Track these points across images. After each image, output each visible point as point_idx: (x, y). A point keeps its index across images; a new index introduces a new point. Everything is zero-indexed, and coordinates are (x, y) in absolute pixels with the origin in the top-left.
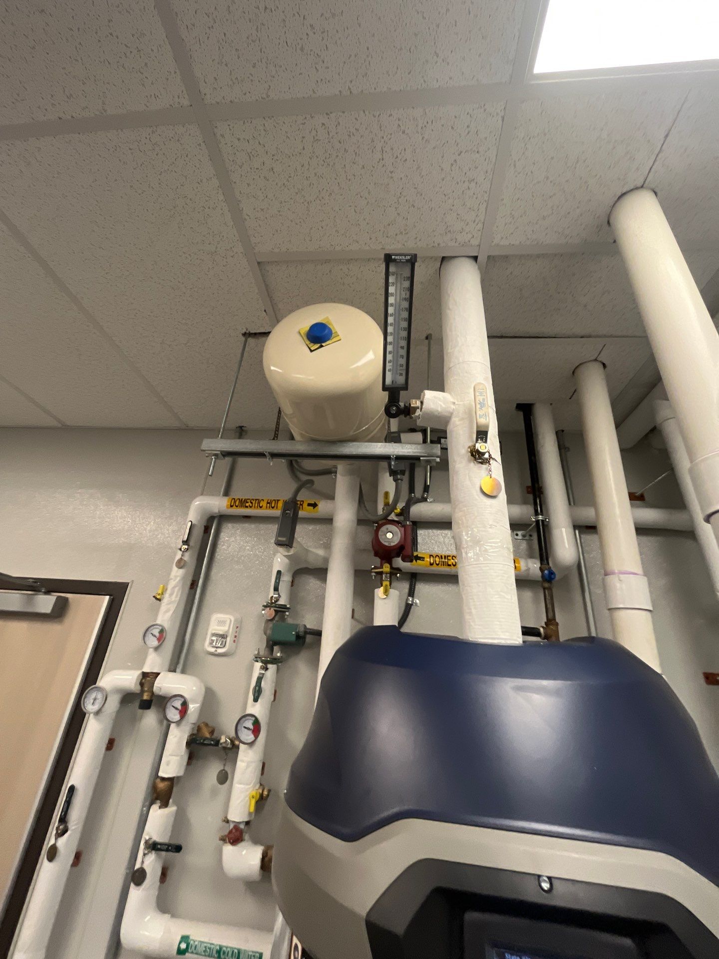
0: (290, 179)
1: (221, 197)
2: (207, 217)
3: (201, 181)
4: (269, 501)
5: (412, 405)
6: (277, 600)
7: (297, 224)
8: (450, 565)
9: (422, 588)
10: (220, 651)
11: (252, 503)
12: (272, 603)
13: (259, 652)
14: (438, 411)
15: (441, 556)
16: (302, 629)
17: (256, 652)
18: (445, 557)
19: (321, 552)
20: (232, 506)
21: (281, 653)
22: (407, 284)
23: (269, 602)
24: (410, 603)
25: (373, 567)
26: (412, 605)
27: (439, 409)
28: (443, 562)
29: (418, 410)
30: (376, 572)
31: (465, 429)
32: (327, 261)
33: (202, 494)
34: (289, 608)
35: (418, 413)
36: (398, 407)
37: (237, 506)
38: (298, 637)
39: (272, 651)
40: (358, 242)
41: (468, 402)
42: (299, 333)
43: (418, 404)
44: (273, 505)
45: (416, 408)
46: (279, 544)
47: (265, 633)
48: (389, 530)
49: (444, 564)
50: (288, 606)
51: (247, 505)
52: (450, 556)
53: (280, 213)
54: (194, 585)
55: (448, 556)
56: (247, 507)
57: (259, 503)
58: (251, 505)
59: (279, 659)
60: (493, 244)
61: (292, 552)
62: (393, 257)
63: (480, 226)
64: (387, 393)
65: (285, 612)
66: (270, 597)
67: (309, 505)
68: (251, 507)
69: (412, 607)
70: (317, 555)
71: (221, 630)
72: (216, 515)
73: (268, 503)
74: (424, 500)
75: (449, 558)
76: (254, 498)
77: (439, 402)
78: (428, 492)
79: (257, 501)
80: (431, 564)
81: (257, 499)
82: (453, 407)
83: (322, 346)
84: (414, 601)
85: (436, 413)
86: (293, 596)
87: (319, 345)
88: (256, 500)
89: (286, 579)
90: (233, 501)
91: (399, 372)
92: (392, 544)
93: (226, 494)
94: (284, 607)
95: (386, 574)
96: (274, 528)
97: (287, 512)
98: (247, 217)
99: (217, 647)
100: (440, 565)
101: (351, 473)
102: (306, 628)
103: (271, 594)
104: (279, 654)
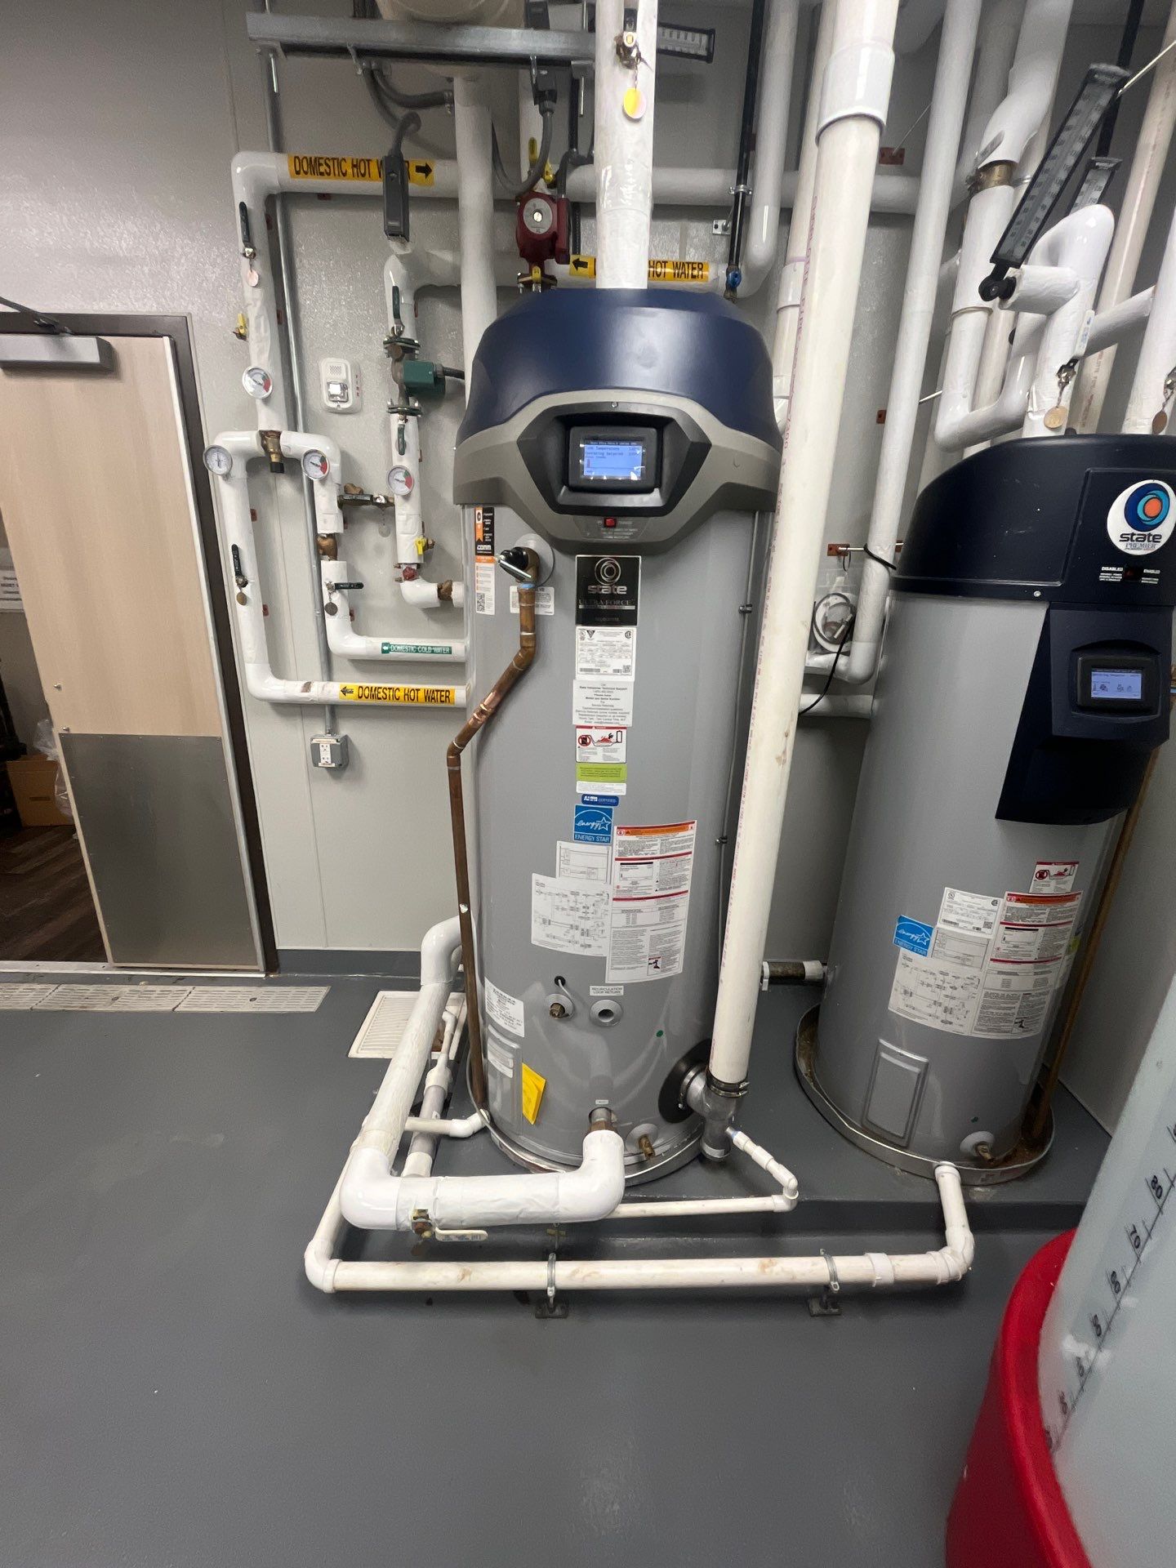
4: (355, 163)
6: (400, 333)
10: (344, 406)
11: (328, 166)
12: (396, 337)
13: (392, 402)
16: (440, 369)
17: (389, 403)
19: (448, 257)
20: (298, 173)
21: (419, 402)
23: (391, 335)
25: (519, 274)
30: (523, 283)
34: (418, 345)
37: (306, 174)
38: (436, 379)
39: (408, 402)
44: (363, 172)
46: (391, 233)
47: (396, 380)
48: (536, 209)
50: (416, 341)
51: (322, 169)
54: (281, 314)
56: (322, 174)
57: (339, 166)
58: (328, 170)
59: (418, 409)
61: (410, 248)
65: (413, 349)
66: (390, 329)
67: (419, 169)
68: (329, 174)
70: (443, 262)
71: (338, 379)
72: (276, 193)
73: (353, 166)
74: (591, 160)
76: (330, 156)
79: (336, 162)
81: (336, 159)
86: (418, 330)
88: (333, 159)
89: (406, 300)
90: (297, 160)
92: (542, 231)
93: (279, 147)
94: (410, 342)
95: (537, 283)
96: (379, 214)
97: (391, 175)
99: (339, 402)
102: (443, 368)
103: (392, 323)
104: (416, 405)
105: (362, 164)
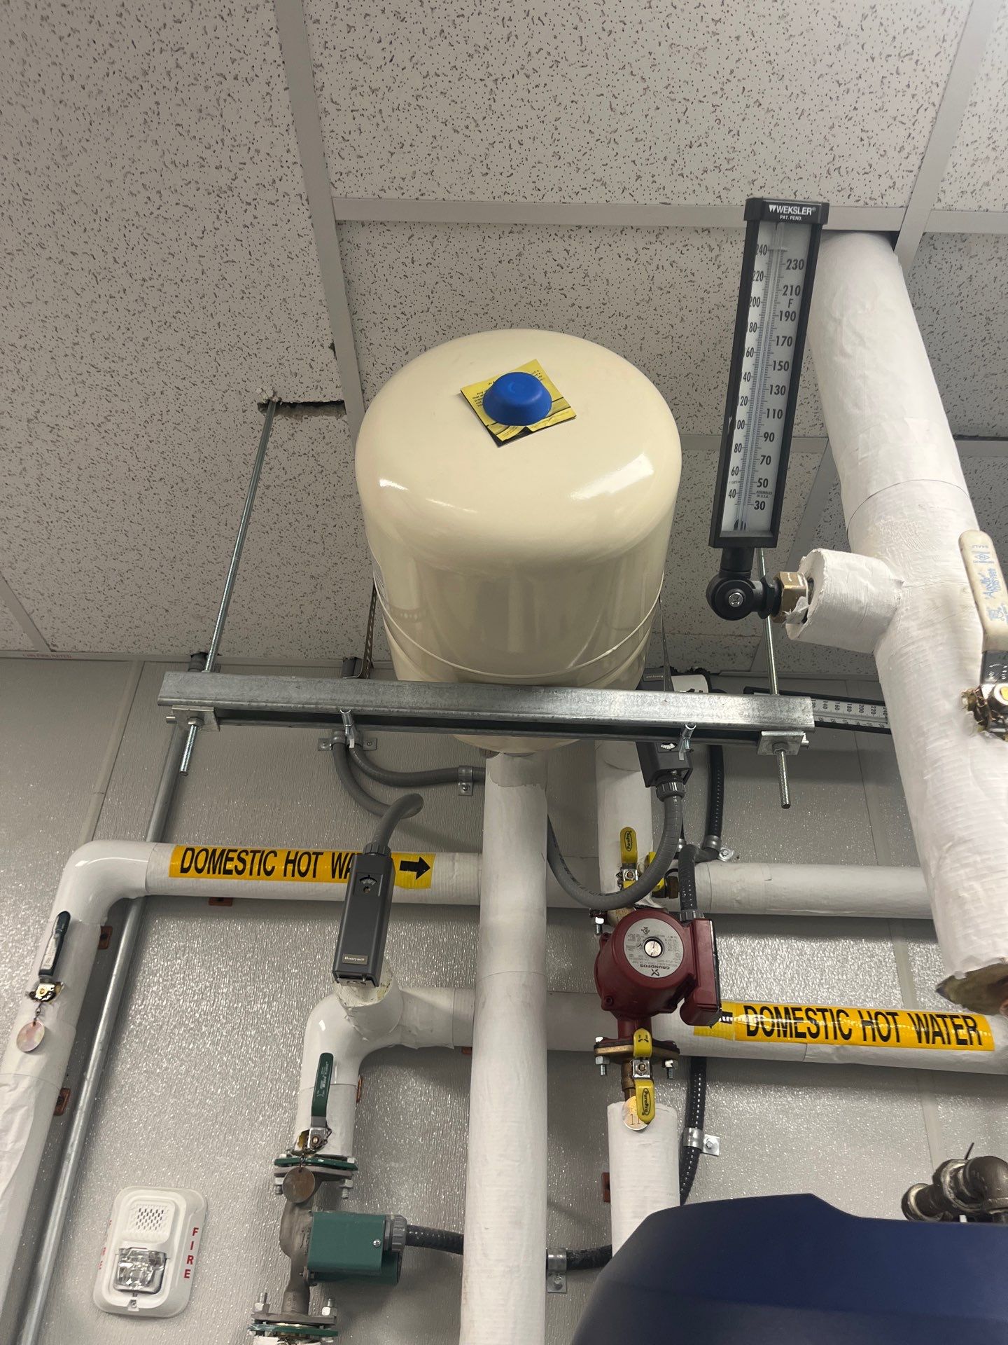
0: (458, 21)
1: (274, 54)
2: (225, 100)
3: (230, 14)
4: (292, 857)
5: (787, 587)
6: (321, 1143)
7: (456, 131)
8: (802, 1035)
9: (720, 1100)
10: (145, 1303)
11: (243, 861)
12: (307, 1152)
13: (266, 1306)
14: (858, 602)
15: (776, 1009)
16: (400, 1232)
17: (260, 1306)
18: (786, 1010)
19: (443, 1000)
20: (184, 870)
21: (332, 1307)
22: (795, 278)
23: (297, 1148)
24: (695, 1144)
25: (599, 1039)
26: (699, 1151)
27: (864, 599)
28: (785, 1026)
29: (803, 600)
30: (606, 1056)
31: (941, 648)
32: (516, 229)
33: (92, 837)
34: (353, 1168)
35: (801, 606)
36: (748, 589)
37: (199, 871)
38: (390, 1256)
39: (306, 1298)
40: (604, 184)
41: (938, 580)
42: (463, 396)
43: (802, 584)
44: (303, 869)
45: (795, 595)
46: (344, 974)
47: (286, 1249)
48: (650, 934)
49: (785, 1031)
50: (351, 1161)
51: (230, 866)
52: (800, 1009)
53: (421, 102)
54: (65, 1103)
55: (794, 1010)
56: (229, 872)
57: (263, 861)
58: (240, 867)
59: (326, 1326)
60: (939, 206)
61: (375, 997)
62: (772, 207)
63: (915, 160)
64: (720, 551)
65: (341, 1179)
66: (298, 1133)
67: (406, 866)
68: (240, 873)
69: (701, 1155)
70: (432, 1007)
71: (149, 1239)
72: (133, 897)
73: (288, 861)
74: (714, 855)
75: (798, 1014)
76: (249, 848)
77: (862, 580)
78: (719, 835)
79: (258, 856)
80: (751, 1033)
81: (259, 852)
82: (896, 592)
83: (527, 432)
84: (705, 1142)
85: (855, 608)
86: (362, 1132)
87: (521, 428)
88: (255, 852)
89: (344, 1077)
90: (189, 853)
91: (755, 498)
92: (663, 973)
93: (163, 835)
94: (337, 1162)
95: (641, 1059)
96: (329, 934)
97: (364, 882)
98: (331, 108)
99: (135, 1293)
100: (775, 1033)
101: (531, 776)
102: (409, 1227)
103: (304, 1121)
104: (326, 1311)
105: (305, 859)
